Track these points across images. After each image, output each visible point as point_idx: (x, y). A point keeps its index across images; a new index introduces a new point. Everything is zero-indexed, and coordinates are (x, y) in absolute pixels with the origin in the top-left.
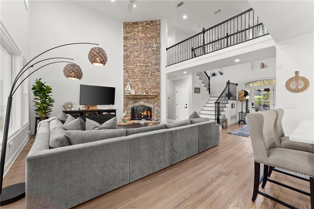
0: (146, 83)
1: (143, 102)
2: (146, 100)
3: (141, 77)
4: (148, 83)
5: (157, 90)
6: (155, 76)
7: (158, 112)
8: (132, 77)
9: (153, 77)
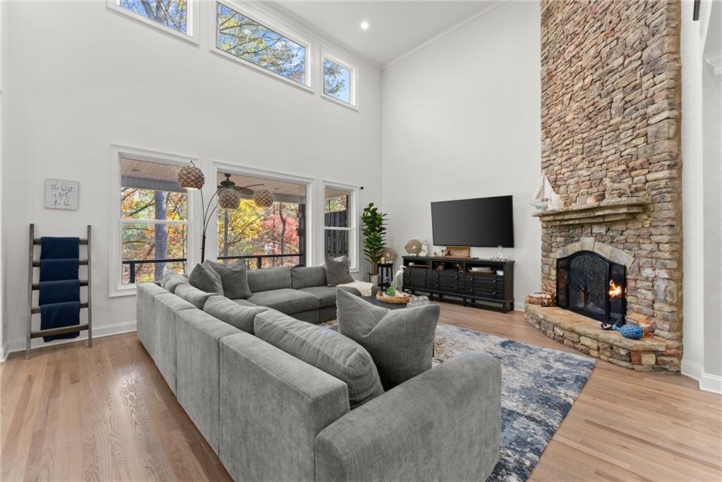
0: (605, 154)
1: (593, 239)
2: (603, 230)
3: (585, 135)
4: (609, 152)
5: (650, 177)
6: (639, 105)
7: (655, 293)
8: (560, 147)
9: (630, 114)
